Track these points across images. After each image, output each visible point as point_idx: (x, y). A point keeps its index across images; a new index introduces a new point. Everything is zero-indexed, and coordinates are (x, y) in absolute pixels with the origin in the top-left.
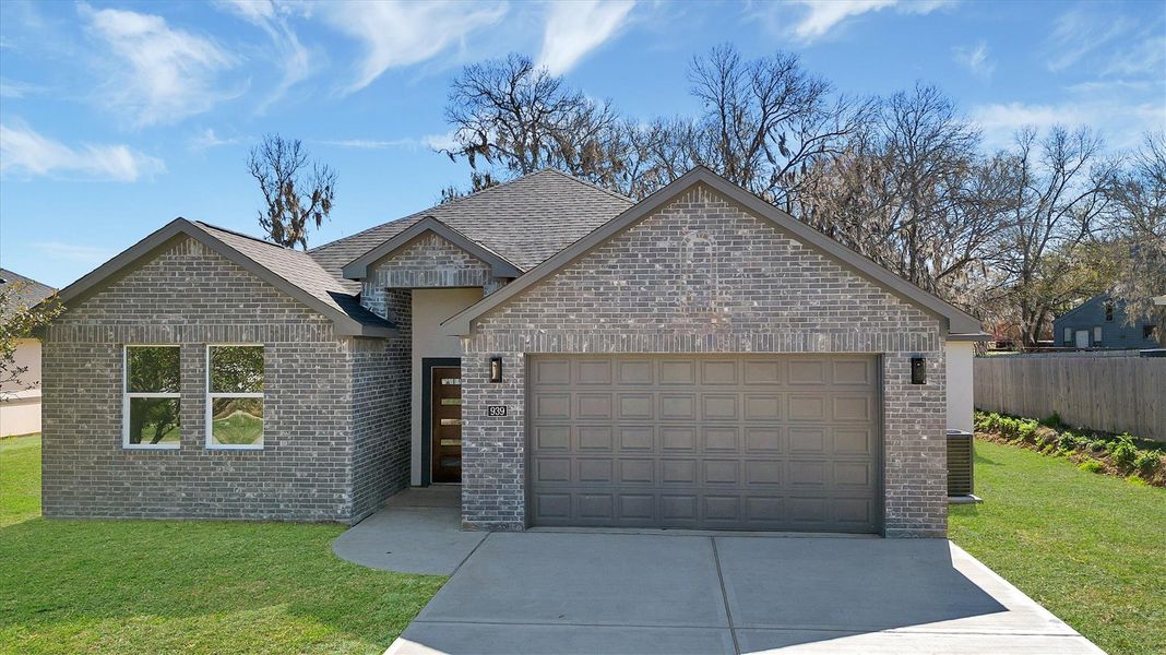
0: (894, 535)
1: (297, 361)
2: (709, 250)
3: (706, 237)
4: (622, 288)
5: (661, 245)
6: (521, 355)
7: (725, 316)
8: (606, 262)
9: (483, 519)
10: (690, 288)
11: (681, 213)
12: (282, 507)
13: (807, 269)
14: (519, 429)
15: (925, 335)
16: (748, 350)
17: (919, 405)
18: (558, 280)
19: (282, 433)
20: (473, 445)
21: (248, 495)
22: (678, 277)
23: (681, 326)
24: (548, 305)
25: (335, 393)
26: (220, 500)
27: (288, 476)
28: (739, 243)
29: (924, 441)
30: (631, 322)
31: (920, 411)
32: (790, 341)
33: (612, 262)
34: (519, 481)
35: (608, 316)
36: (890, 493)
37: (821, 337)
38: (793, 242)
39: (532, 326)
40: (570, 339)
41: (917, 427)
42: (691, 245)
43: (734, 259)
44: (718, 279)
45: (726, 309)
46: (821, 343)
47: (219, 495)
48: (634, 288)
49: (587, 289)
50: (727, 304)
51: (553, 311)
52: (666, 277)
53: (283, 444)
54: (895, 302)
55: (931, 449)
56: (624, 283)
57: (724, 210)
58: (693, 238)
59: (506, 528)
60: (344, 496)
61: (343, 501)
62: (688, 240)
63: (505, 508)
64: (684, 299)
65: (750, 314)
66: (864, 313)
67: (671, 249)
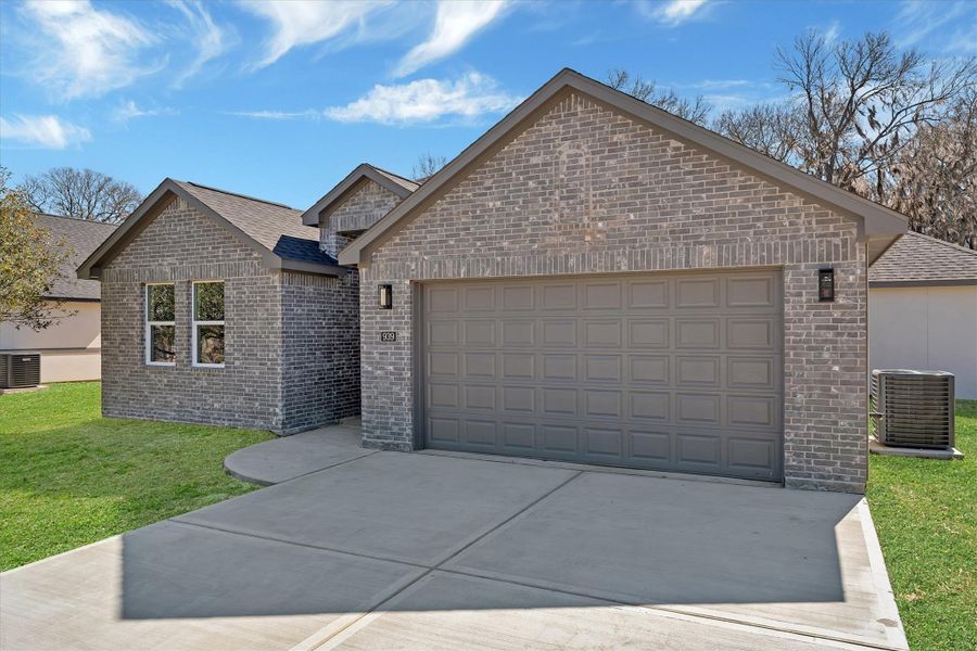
0: (796, 486)
1: (245, 293)
2: (582, 161)
3: (579, 147)
4: (497, 210)
5: (534, 160)
6: (408, 282)
7: (600, 232)
8: (482, 184)
9: (378, 438)
10: (563, 204)
11: (554, 125)
12: (237, 417)
13: (690, 173)
14: (406, 354)
15: (837, 241)
16: (624, 268)
17: (828, 328)
18: (440, 205)
19: (236, 355)
20: (370, 369)
21: (216, 405)
22: (551, 193)
23: (554, 245)
24: (430, 232)
25: (270, 321)
26: (198, 408)
27: (240, 391)
28: (614, 149)
29: (835, 373)
30: (505, 244)
31: (830, 335)
32: (670, 256)
33: (488, 183)
34: (407, 404)
35: (484, 239)
36: (790, 435)
37: (706, 250)
38: (674, 143)
39: (417, 253)
40: (449, 264)
41: (826, 355)
42: (564, 157)
43: (609, 169)
44: (592, 192)
45: (600, 224)
46: (706, 257)
47: (198, 404)
48: (508, 208)
49: (465, 213)
50: (601, 219)
51: (435, 237)
52: (540, 194)
53: (237, 363)
54: (798, 203)
55: (843, 383)
56: (498, 203)
57: (599, 117)
58: (566, 149)
59: (396, 448)
60: (278, 410)
61: (276, 414)
62: (560, 153)
63: (395, 429)
64: (556, 216)
65: (626, 228)
66: (758, 219)
67: (545, 165)
